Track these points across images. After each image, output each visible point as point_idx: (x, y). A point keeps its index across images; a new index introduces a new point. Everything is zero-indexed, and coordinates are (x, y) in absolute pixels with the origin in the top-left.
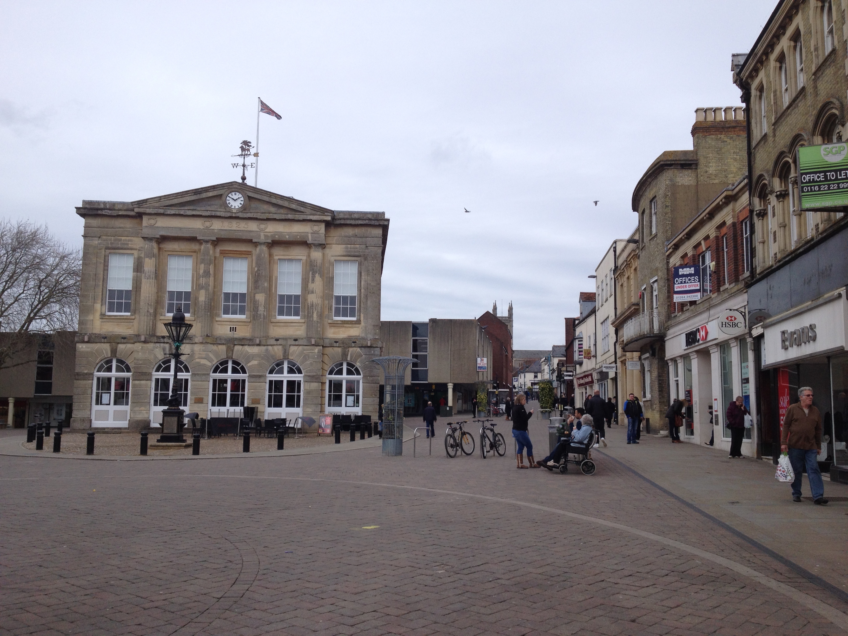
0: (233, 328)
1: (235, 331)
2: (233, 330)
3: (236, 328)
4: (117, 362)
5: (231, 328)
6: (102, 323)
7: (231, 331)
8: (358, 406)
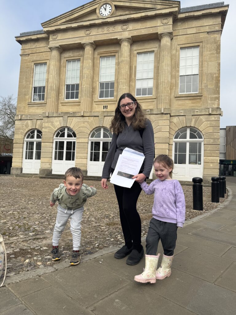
0: (105, 106)
1: (107, 108)
2: (105, 108)
3: (107, 106)
4: (37, 132)
5: (104, 106)
6: (29, 108)
7: (104, 109)
8: (200, 164)
